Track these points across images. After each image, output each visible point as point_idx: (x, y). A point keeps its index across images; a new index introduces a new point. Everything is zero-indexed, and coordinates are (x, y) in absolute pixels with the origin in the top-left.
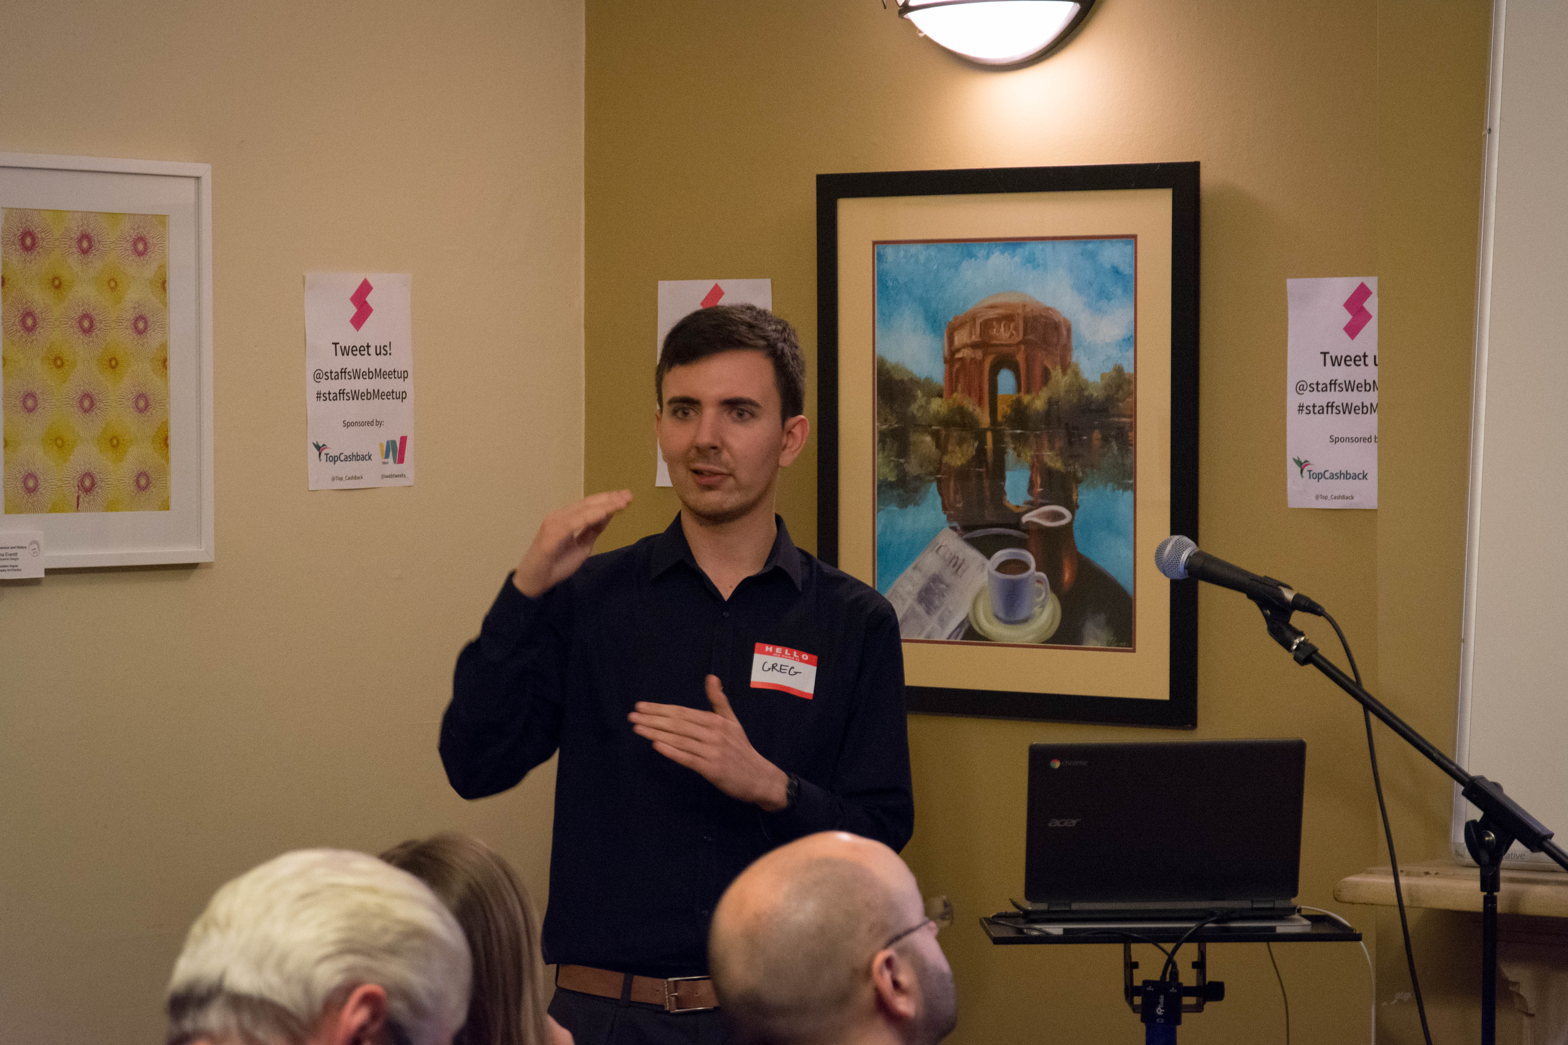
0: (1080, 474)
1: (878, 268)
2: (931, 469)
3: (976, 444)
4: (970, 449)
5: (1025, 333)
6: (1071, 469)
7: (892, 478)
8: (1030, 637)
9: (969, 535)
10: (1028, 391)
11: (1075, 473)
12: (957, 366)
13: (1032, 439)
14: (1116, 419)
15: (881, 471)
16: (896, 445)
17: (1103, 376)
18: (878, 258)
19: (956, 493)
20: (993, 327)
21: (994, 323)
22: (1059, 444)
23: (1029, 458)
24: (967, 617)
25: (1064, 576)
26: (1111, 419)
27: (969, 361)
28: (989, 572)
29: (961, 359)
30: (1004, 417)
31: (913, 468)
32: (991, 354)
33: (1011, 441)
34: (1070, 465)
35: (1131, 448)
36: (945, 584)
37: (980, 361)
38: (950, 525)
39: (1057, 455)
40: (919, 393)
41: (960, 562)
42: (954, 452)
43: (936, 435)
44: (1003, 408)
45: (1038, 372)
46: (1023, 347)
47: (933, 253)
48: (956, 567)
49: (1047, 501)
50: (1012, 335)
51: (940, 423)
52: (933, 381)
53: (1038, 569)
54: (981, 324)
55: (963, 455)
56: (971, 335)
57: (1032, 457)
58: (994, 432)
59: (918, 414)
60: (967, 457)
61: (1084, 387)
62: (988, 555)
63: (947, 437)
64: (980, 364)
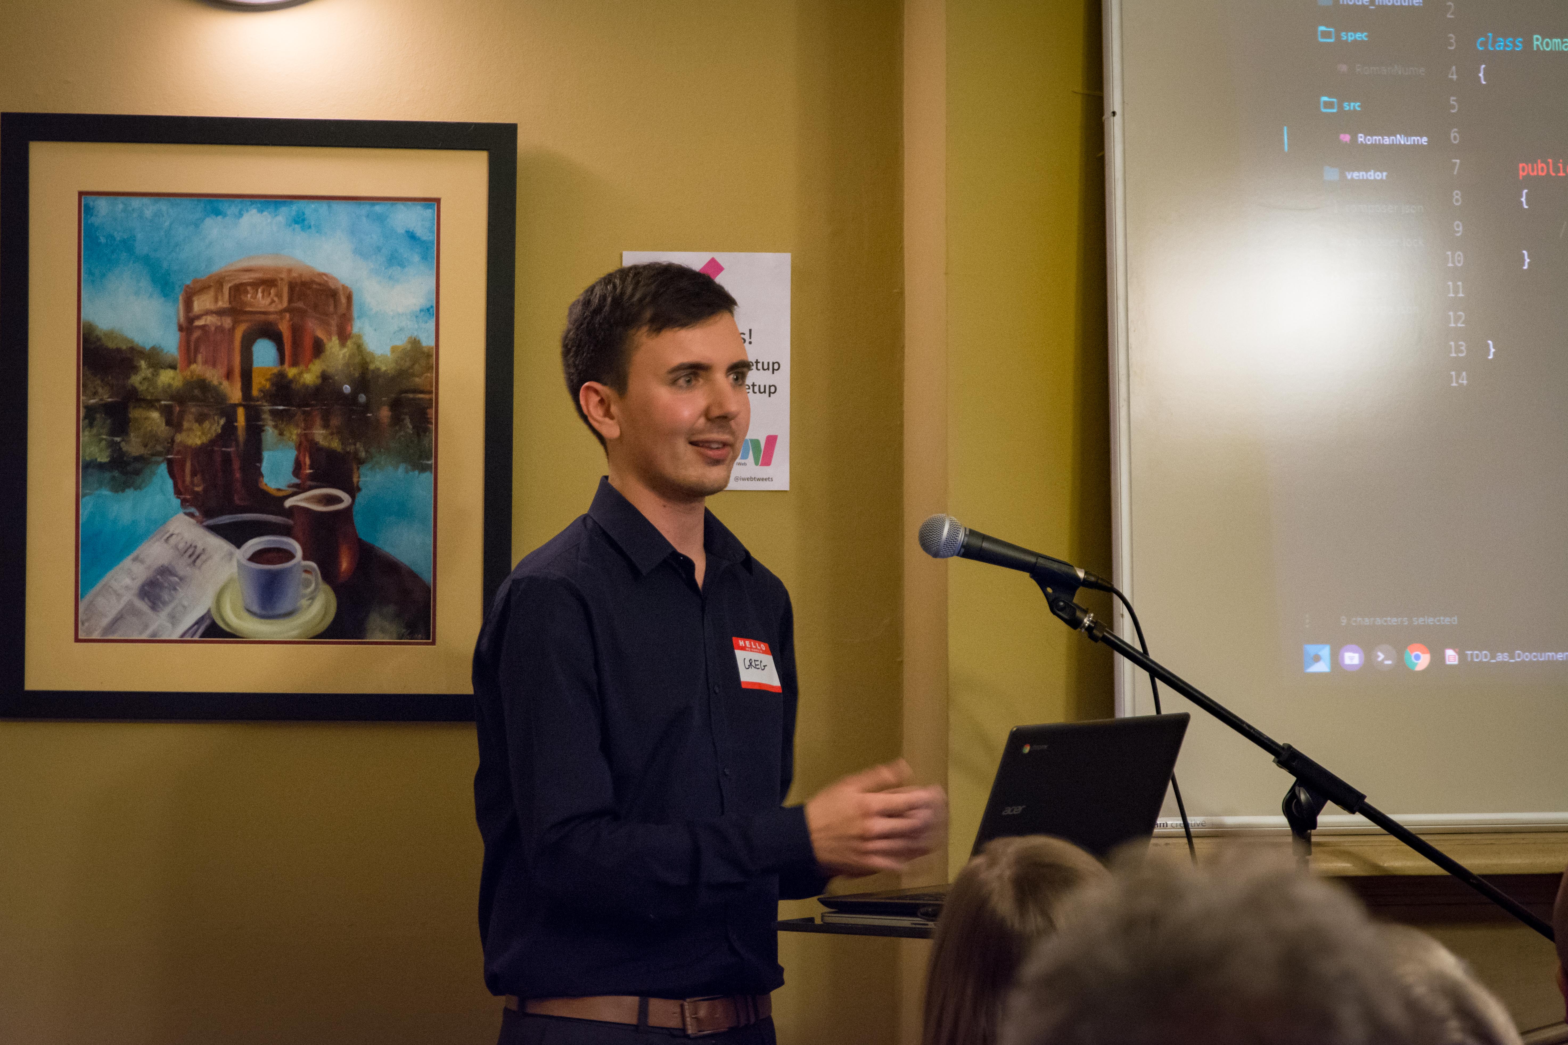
0: (363, 454)
2: (159, 448)
3: (222, 421)
4: (215, 427)
5: (290, 301)
6: (350, 448)
7: (104, 458)
8: (295, 633)
9: (211, 522)
10: (294, 364)
11: (356, 453)
12: (196, 334)
13: (299, 417)
14: (411, 396)
15: (88, 451)
16: (109, 421)
17: (394, 349)
19: (194, 474)
20: (247, 292)
21: (249, 288)
22: (335, 422)
23: (294, 437)
24: (209, 611)
25: (341, 565)
26: (405, 395)
27: (213, 329)
28: (238, 561)
29: (203, 327)
30: (261, 391)
31: (133, 446)
32: (243, 322)
33: (270, 418)
34: (350, 444)
35: (430, 426)
36: (176, 576)
37: (229, 330)
38: (188, 511)
40: (143, 364)
41: (197, 552)
42: (191, 430)
43: (167, 412)
44: (259, 383)
45: (308, 343)
46: (288, 315)
48: (194, 557)
49: (319, 484)
50: (273, 301)
51: (172, 398)
52: (162, 350)
53: (305, 558)
54: (230, 288)
55: (203, 433)
56: (216, 300)
57: (298, 435)
58: (247, 408)
59: (142, 388)
60: (209, 435)
61: (368, 360)
62: (238, 543)
63: (182, 413)
64: (229, 334)
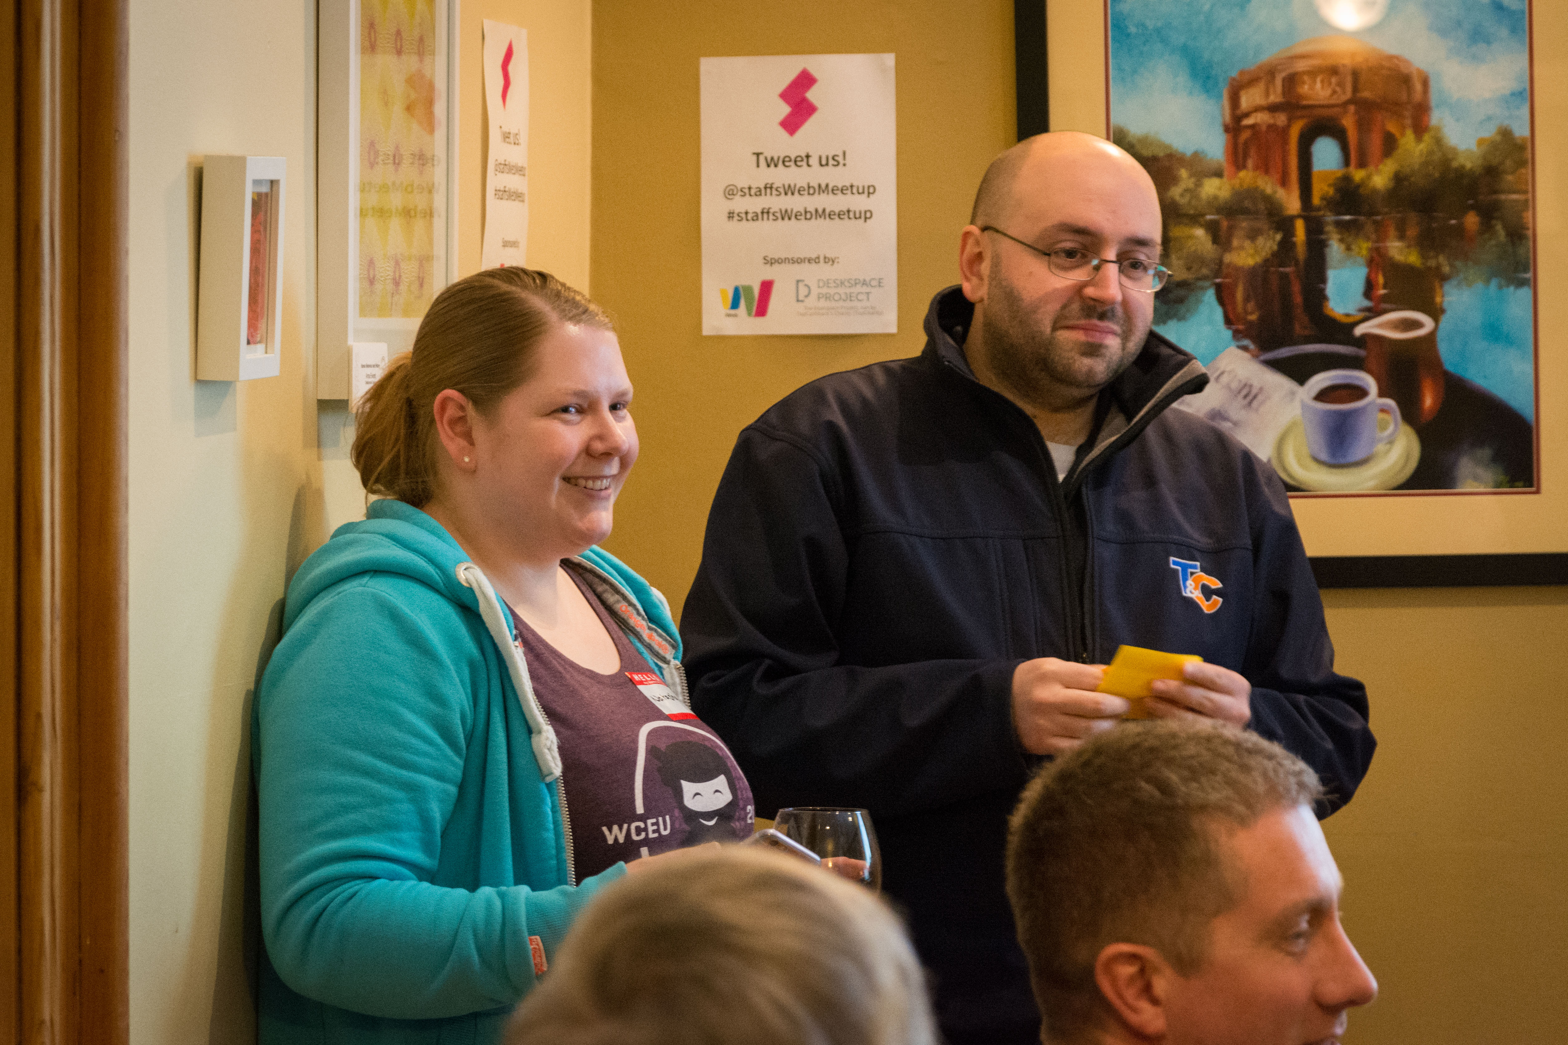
0: (1446, 269)
2: (1205, 271)
3: (1278, 237)
4: (1268, 244)
5: (1356, 90)
6: (1432, 263)
8: (1372, 483)
9: (1269, 356)
10: (1362, 165)
11: (1438, 268)
12: (1245, 135)
13: (1369, 228)
14: (1502, 197)
17: (1481, 142)
19: (1247, 299)
20: (1304, 83)
21: (1306, 78)
22: (1412, 232)
23: (1364, 252)
25: (1424, 402)
26: (1494, 197)
27: (1264, 128)
28: (1302, 401)
29: (1253, 127)
30: (1323, 198)
31: (1175, 270)
32: (1302, 117)
33: (1334, 230)
34: (1431, 258)
35: (1529, 234)
37: (1283, 128)
38: (1241, 343)
40: (1184, 173)
41: (1254, 391)
42: (1242, 248)
43: (1213, 229)
44: (1320, 190)
45: (1377, 140)
46: (1352, 108)
48: (1250, 397)
49: (1394, 306)
50: (1334, 92)
51: (1218, 212)
52: (1205, 155)
53: (1381, 394)
54: (1284, 80)
55: (1256, 252)
56: (1267, 94)
57: (1370, 250)
58: (1307, 220)
59: (1183, 201)
60: (1264, 254)
61: (1450, 156)
62: (1301, 380)
63: (1231, 229)
64: (1283, 133)
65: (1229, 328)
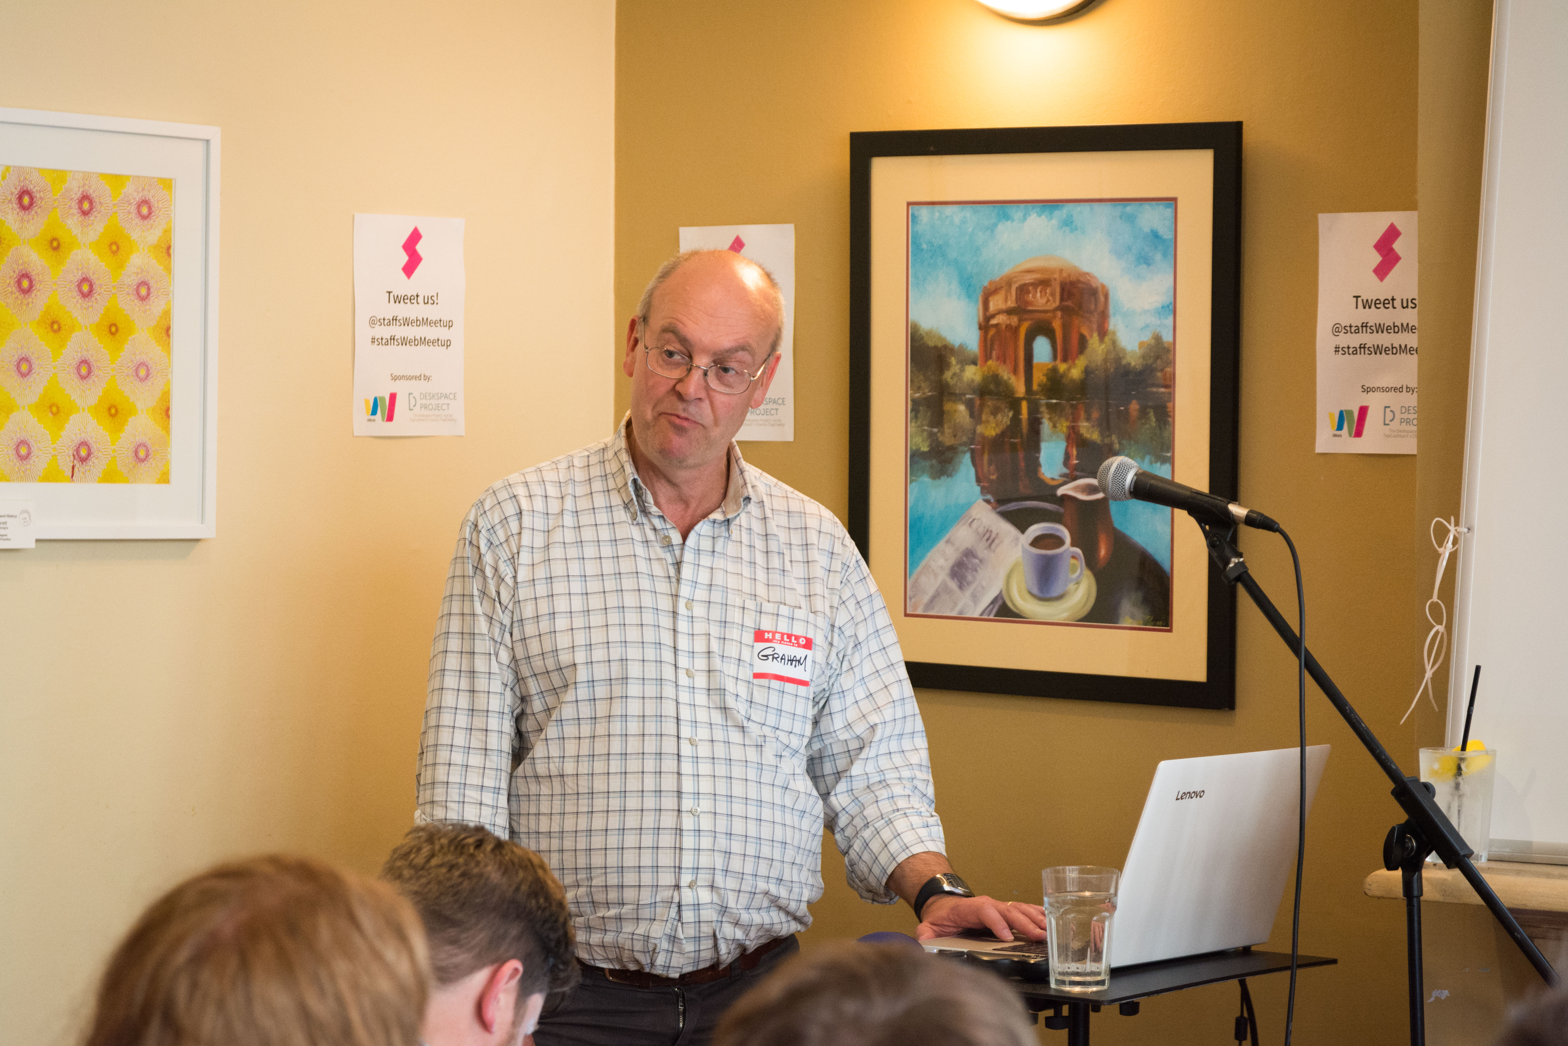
0: (1117, 446)
1: (913, 231)
2: (965, 439)
3: (1011, 414)
4: (1005, 418)
5: (1061, 300)
6: (1107, 439)
7: (925, 448)
8: (1065, 615)
9: (1003, 508)
10: (1065, 360)
11: (1110, 443)
13: (1068, 410)
14: (1155, 390)
15: (914, 441)
16: (929, 414)
17: (1141, 344)
18: (912, 219)
19: (990, 464)
20: (1028, 292)
21: (1031, 288)
22: (1095, 415)
23: (1065, 429)
24: (1001, 592)
25: (1100, 552)
26: (1149, 389)
27: (1004, 327)
28: (1023, 547)
29: (996, 325)
30: (1039, 385)
31: (946, 437)
32: (1026, 320)
33: (1046, 411)
34: (1106, 436)
35: (1170, 419)
36: (978, 559)
37: (1016, 328)
38: (984, 498)
39: (1093, 426)
40: (953, 360)
41: (993, 536)
42: (988, 422)
43: (970, 404)
44: (1039, 377)
45: (1074, 340)
46: (1059, 314)
47: (968, 215)
48: (990, 541)
49: (1082, 474)
50: (1048, 301)
51: (974, 392)
52: (967, 347)
53: (1073, 544)
54: (1016, 289)
55: (997, 425)
56: (1006, 301)
57: (1068, 427)
58: (1030, 402)
59: (952, 382)
60: (1001, 427)
61: (1121, 356)
62: (1023, 529)
63: (982, 406)
64: (1015, 330)
65: (979, 485)
